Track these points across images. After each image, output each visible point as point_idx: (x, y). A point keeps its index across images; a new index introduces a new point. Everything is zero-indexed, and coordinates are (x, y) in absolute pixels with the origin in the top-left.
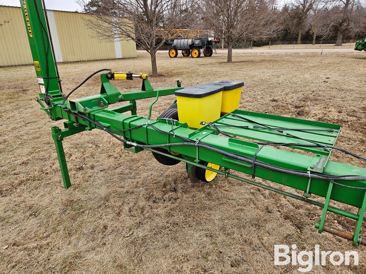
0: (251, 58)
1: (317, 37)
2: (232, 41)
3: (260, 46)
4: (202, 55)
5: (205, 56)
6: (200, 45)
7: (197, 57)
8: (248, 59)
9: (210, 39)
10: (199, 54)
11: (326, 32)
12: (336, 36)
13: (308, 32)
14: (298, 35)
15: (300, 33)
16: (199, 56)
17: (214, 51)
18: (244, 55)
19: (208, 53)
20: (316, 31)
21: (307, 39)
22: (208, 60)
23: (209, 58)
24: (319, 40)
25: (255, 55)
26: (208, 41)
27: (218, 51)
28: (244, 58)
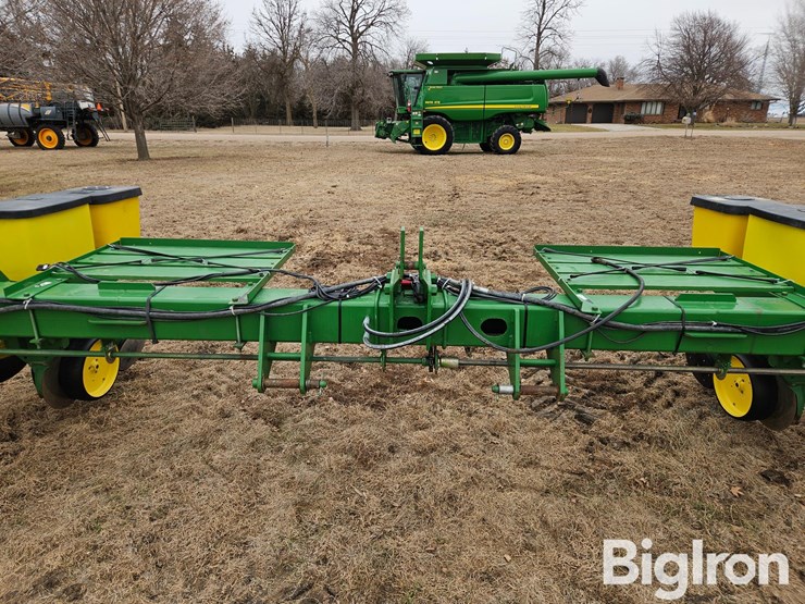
0: (195, 151)
1: (318, 112)
2: (141, 113)
3: (214, 127)
4: (70, 142)
5: (80, 145)
6: (60, 118)
7: (56, 148)
8: (188, 152)
9: (83, 105)
10: (61, 140)
11: (331, 104)
12: (349, 113)
13: (301, 104)
14: (285, 109)
15: (288, 103)
16: (61, 146)
17: (100, 134)
18: (179, 144)
19: (87, 138)
20: (315, 102)
21: (302, 116)
22: (87, 155)
23: (92, 149)
24: (323, 119)
25: (204, 144)
26: (79, 110)
27: (112, 134)
28: (177, 151)
